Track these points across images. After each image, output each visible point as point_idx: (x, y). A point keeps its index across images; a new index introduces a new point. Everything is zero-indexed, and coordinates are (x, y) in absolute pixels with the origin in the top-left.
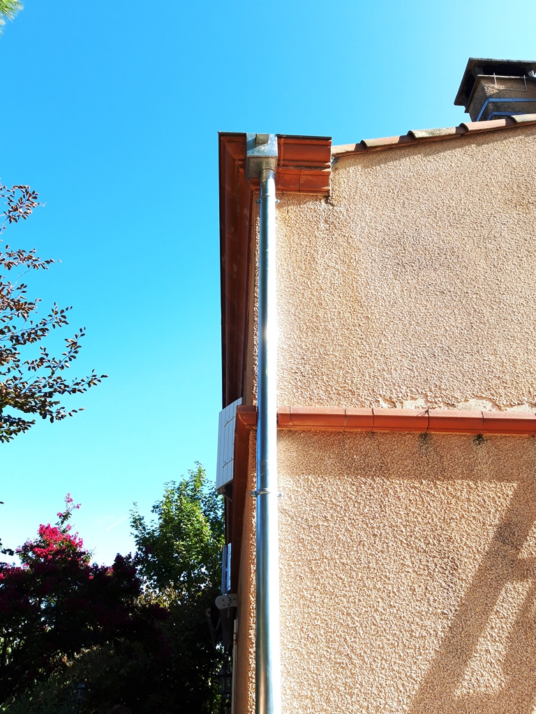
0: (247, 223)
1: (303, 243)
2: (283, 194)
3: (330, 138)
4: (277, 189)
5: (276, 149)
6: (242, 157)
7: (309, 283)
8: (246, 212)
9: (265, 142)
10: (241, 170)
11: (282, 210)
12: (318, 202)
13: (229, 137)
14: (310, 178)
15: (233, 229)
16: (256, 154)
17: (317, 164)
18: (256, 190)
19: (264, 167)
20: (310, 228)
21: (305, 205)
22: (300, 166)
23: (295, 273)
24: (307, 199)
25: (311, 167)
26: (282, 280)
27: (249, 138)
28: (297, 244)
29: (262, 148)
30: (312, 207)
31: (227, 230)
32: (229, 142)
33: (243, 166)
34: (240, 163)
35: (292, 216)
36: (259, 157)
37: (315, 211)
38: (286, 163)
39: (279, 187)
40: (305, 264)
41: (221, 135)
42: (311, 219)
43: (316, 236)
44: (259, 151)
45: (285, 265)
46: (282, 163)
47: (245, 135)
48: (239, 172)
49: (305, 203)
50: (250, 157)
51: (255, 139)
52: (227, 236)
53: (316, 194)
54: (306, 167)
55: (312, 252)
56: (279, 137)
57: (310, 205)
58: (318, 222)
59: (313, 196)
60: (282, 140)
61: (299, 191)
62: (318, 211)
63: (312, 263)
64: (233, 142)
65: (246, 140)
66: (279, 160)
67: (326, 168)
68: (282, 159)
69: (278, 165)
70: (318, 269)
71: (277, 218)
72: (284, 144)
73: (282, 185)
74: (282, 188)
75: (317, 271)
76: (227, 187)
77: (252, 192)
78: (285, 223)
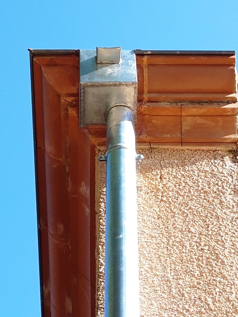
0: (88, 210)
1: (192, 230)
2: (151, 150)
3: (232, 53)
4: (139, 142)
5: (133, 71)
6: (73, 90)
7: (210, 301)
8: (85, 189)
9: (113, 62)
10: (72, 112)
11: (150, 175)
12: (217, 161)
13: (49, 58)
14: (200, 120)
15: (61, 227)
16: (97, 80)
17: (211, 96)
18: (100, 145)
19: (113, 104)
20: (205, 203)
21: (194, 167)
22: (181, 101)
23: (181, 282)
24: (197, 157)
25: (200, 102)
26: (153, 295)
27: (84, 57)
28: (181, 231)
29: (109, 70)
30: (207, 169)
31: (51, 230)
32: (49, 65)
33: (76, 105)
34: (70, 99)
35: (170, 184)
36: (103, 85)
37: (213, 175)
38: (154, 95)
39: (143, 137)
40: (198, 266)
41: (34, 55)
42: (207, 189)
43: (218, 217)
44: (102, 76)
45: (159, 267)
46: (146, 96)
47: (77, 53)
48: (67, 116)
49: (193, 163)
50: (86, 86)
51: (96, 57)
52: (51, 241)
53: (213, 148)
54: (192, 102)
55: (213, 243)
56: (140, 54)
57: (204, 165)
58: (220, 193)
59: (208, 151)
60: (145, 58)
61: (182, 143)
62: (219, 175)
63: (214, 263)
64: (55, 65)
65: (79, 60)
66: (140, 92)
67: (228, 103)
68: (146, 89)
69: (140, 100)
70: (225, 274)
71: (139, 189)
72: (150, 65)
73: (149, 134)
74: (148, 139)
75: (224, 277)
76: (49, 148)
77: (93, 148)
78: (156, 196)
